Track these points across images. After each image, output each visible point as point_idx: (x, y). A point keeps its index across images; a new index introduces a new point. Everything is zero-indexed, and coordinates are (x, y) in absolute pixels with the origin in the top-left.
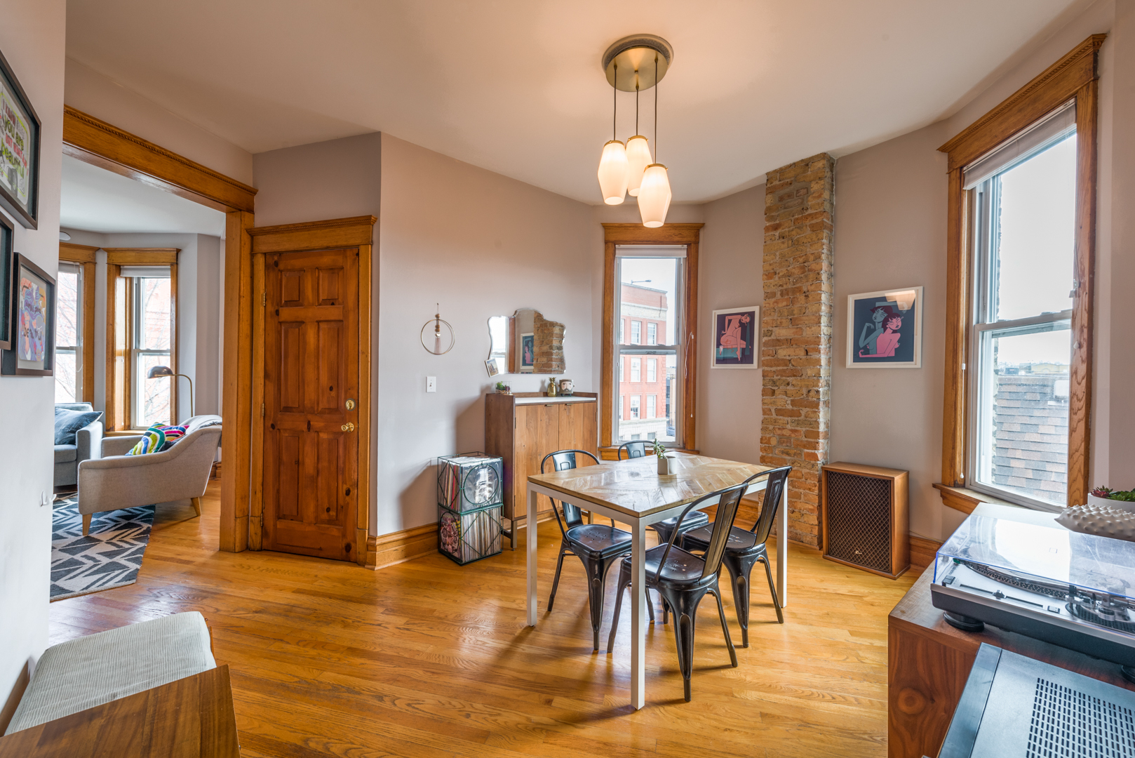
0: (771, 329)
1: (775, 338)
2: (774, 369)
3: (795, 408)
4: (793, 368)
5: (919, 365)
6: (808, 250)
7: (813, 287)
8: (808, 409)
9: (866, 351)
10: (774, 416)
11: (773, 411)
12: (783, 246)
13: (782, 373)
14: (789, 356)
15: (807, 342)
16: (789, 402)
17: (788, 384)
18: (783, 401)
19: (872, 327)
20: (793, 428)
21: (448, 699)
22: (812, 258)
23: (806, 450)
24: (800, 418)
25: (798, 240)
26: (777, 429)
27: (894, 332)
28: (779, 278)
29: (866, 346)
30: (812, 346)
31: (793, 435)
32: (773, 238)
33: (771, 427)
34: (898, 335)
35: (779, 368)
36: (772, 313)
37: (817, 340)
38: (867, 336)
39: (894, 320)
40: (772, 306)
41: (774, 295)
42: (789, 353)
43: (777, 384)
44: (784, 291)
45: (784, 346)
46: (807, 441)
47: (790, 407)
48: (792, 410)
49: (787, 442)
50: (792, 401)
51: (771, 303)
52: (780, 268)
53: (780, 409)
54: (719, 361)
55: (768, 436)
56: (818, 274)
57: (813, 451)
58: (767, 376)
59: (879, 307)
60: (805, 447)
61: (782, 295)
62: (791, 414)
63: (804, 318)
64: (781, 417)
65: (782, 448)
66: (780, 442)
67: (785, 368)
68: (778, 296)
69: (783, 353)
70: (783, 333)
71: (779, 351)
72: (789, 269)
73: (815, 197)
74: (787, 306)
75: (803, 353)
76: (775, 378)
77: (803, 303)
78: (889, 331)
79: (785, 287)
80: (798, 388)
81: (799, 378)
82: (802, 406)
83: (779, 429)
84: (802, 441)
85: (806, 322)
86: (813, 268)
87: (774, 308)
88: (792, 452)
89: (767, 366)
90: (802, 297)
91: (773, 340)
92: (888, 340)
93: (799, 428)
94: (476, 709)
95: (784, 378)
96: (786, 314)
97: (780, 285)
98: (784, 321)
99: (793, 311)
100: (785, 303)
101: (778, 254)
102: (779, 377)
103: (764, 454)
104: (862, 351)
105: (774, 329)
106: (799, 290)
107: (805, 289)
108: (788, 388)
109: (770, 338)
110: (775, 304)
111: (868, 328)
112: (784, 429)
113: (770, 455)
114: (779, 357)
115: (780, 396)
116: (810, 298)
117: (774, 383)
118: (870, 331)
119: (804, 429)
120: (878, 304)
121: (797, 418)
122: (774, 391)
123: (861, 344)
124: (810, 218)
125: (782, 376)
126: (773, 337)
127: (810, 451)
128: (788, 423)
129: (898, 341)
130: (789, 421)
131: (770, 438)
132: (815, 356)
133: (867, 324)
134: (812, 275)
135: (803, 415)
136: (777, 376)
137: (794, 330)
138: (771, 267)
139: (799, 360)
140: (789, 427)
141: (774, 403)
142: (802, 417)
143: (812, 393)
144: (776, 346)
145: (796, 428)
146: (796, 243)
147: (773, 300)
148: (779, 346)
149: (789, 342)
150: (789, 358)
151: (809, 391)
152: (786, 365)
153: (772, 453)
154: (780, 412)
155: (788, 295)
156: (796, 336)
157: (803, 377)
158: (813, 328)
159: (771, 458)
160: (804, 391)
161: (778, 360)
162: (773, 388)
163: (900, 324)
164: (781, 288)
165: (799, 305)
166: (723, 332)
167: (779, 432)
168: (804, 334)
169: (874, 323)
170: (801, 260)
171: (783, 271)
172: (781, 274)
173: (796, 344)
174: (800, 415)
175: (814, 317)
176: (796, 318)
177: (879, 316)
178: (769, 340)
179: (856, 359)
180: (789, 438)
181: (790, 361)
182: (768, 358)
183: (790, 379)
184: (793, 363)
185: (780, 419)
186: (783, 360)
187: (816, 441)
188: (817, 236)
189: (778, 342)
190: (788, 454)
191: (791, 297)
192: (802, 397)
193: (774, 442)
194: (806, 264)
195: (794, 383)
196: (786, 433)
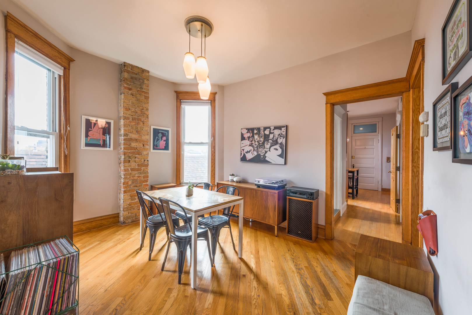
0: (127, 133)
1: (130, 138)
2: (129, 151)
3: (139, 168)
4: (138, 151)
5: (170, 152)
6: (144, 105)
7: (146, 120)
8: (144, 167)
9: (157, 146)
10: (130, 172)
11: (130, 169)
12: (133, 99)
13: (133, 153)
14: (136, 146)
15: (144, 141)
16: (137, 165)
17: (136, 158)
18: (133, 165)
19: (158, 138)
20: (138, 176)
21: (253, 306)
22: (145, 109)
23: (144, 183)
24: (141, 171)
25: (139, 99)
26: (131, 177)
27: (164, 141)
28: (131, 112)
29: (156, 145)
30: (146, 143)
31: (138, 178)
32: (128, 93)
33: (128, 177)
34: (165, 142)
35: (132, 151)
36: (128, 127)
37: (147, 141)
38: (157, 141)
39: (164, 137)
40: (128, 123)
41: (128, 118)
42: (136, 145)
43: (131, 158)
44: (134, 119)
45: (134, 142)
46: (144, 180)
47: (137, 167)
48: (138, 168)
49: (136, 182)
50: (138, 164)
51: (128, 122)
52: (132, 108)
53: (133, 168)
54: (87, 145)
55: (127, 181)
56: (148, 116)
57: (146, 183)
58: (126, 154)
59: (160, 132)
60: (143, 182)
61: (133, 119)
62: (138, 170)
63: (142, 132)
64: (133, 172)
65: (134, 185)
66: (133, 183)
67: (135, 151)
68: (131, 119)
69: (133, 144)
70: (134, 136)
71: (132, 144)
72: (136, 109)
73: (146, 86)
74: (135, 125)
75: (142, 145)
76: (130, 155)
77: (142, 125)
78: (163, 140)
79: (134, 116)
80: (140, 159)
81: (141, 155)
82: (142, 166)
83: (132, 177)
84: (142, 180)
85: (143, 133)
86: (146, 113)
87: (129, 124)
88: (138, 185)
89: (126, 150)
90: (142, 123)
91: (129, 138)
92: (162, 143)
93: (141, 175)
94: (255, 294)
95: (134, 155)
96: (135, 128)
97: (132, 115)
98: (134, 131)
99: (138, 128)
100: (134, 124)
101: (131, 101)
102: (132, 155)
103: (126, 189)
104: (155, 146)
105: (129, 134)
106: (140, 120)
107: (143, 120)
108: (136, 159)
109: (127, 137)
110: (130, 123)
111: (157, 138)
112: (134, 176)
113: (128, 189)
114: (132, 146)
115: (133, 163)
116: (145, 124)
117: (130, 157)
118: (158, 140)
119: (143, 175)
120: (160, 131)
121: (140, 171)
122: (129, 161)
123: (155, 144)
124: (144, 93)
125: (133, 154)
126: (128, 137)
127: (145, 183)
128: (136, 174)
129: (165, 144)
130: (137, 173)
131: (128, 182)
132: (147, 147)
133: (157, 137)
134: (145, 116)
135: (142, 170)
136: (131, 154)
137: (139, 136)
138: (127, 106)
139: (140, 148)
140: (137, 175)
141: (130, 166)
142: (142, 171)
143: (146, 161)
144: (130, 141)
145: (140, 175)
146: (138, 100)
147: (129, 121)
148: (131, 141)
149: (136, 140)
150: (136, 147)
151: (145, 160)
152: (135, 150)
153: (129, 188)
154: (132, 170)
155: (135, 120)
156: (139, 138)
157: (142, 155)
158: (146, 136)
159: (129, 190)
160: (143, 161)
161: (131, 147)
162: (129, 160)
163: (165, 139)
164: (132, 116)
165: (140, 126)
166: (90, 129)
167: (132, 178)
168: (142, 138)
169: (159, 137)
170: (141, 108)
171: (133, 110)
172: (132, 110)
173: (139, 141)
174: (141, 170)
175: (146, 132)
176: (139, 131)
177: (160, 135)
178: (127, 138)
179: (154, 149)
180: (137, 180)
181: (136, 148)
182: (127, 146)
183: (137, 156)
184: (138, 149)
185: (133, 173)
186: (133, 147)
187: (147, 179)
188: (147, 101)
189: (131, 140)
190: (136, 187)
191: (137, 122)
192: (142, 163)
193: (130, 183)
194: (143, 110)
195: (138, 157)
196: (135, 178)
